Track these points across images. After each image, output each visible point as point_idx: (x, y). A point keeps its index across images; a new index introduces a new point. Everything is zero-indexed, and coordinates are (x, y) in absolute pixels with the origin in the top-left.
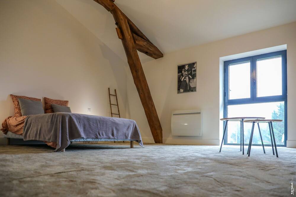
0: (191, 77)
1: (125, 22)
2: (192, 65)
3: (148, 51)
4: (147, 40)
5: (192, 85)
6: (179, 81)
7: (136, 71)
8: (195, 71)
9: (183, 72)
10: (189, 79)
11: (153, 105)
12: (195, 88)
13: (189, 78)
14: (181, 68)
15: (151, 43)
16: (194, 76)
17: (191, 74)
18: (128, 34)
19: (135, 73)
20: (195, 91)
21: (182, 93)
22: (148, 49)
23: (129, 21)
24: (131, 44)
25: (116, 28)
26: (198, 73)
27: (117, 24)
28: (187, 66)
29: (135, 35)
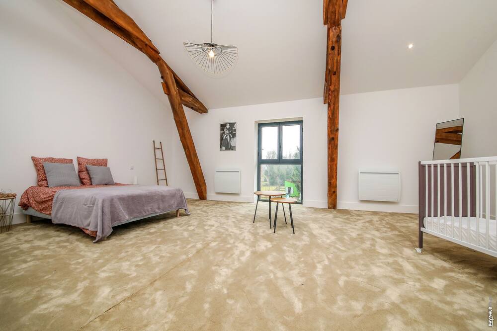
0: (231, 136)
1: (171, 77)
2: (232, 125)
3: (193, 107)
4: (193, 96)
5: (232, 144)
6: (222, 138)
7: (182, 129)
8: (235, 130)
9: (225, 130)
10: (230, 138)
11: (198, 162)
12: (235, 147)
13: (230, 136)
14: (223, 126)
15: (196, 98)
16: (234, 136)
17: (231, 133)
18: (174, 89)
19: (181, 130)
20: (235, 150)
21: (224, 150)
22: (194, 105)
23: (175, 75)
24: (177, 99)
25: (162, 83)
26: (237, 132)
27: (162, 77)
28: (228, 125)
29: (181, 91)
